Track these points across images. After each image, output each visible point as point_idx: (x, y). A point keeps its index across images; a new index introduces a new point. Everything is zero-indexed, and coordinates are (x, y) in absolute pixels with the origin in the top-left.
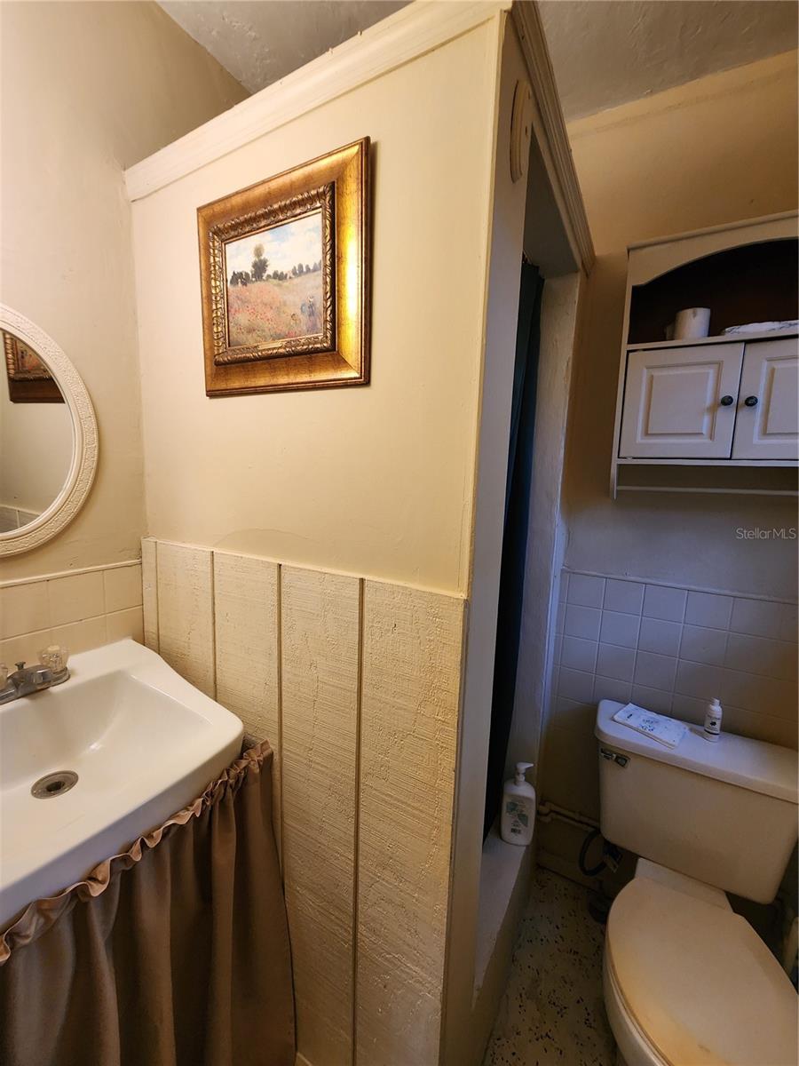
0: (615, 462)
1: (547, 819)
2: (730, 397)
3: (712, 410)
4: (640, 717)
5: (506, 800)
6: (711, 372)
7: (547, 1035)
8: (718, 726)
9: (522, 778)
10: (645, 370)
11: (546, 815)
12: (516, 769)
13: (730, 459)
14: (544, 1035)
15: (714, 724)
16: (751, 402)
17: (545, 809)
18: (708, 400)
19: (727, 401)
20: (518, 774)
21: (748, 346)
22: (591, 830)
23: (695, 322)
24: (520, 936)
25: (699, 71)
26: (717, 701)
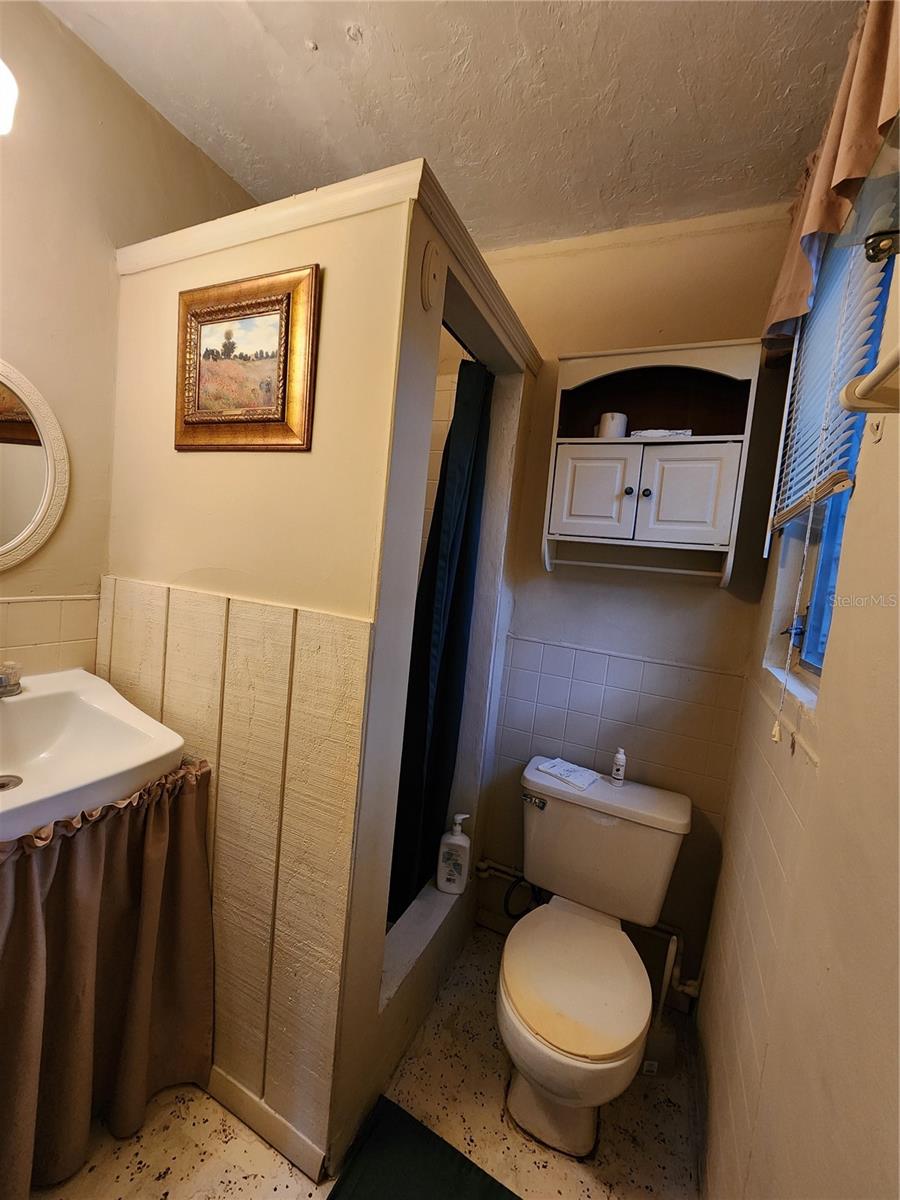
0: (546, 537)
1: (485, 875)
2: (631, 489)
3: (620, 498)
4: (560, 766)
5: (443, 850)
6: (619, 466)
7: (456, 1055)
8: (622, 772)
9: (458, 828)
10: (570, 461)
11: (486, 870)
12: (453, 819)
13: (633, 539)
14: (453, 1054)
15: (618, 770)
16: (647, 493)
17: (483, 865)
18: (617, 489)
19: (629, 491)
20: (456, 824)
21: (646, 448)
22: (514, 880)
23: (614, 423)
24: (447, 980)
25: (620, 224)
26: (622, 751)
